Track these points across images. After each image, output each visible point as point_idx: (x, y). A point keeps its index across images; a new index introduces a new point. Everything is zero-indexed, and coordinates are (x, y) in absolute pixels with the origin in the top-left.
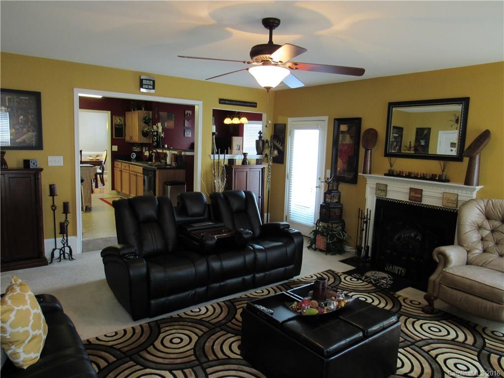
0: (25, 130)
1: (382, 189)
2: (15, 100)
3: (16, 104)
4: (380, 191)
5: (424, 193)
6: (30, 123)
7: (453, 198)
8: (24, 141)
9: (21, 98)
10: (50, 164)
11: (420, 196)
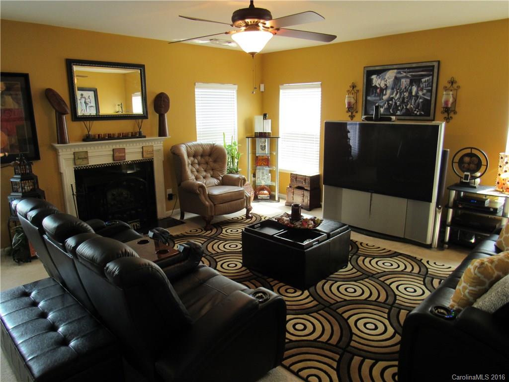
1: (83, 157)
4: (81, 160)
5: (127, 151)
7: (150, 150)
11: (124, 154)
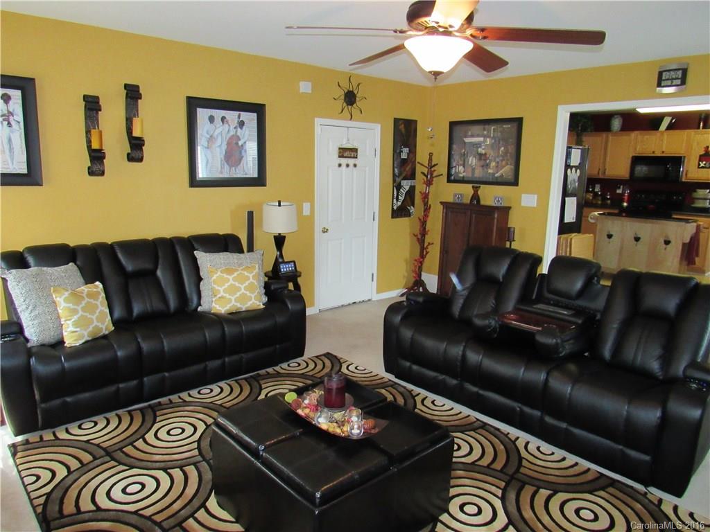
0: (504, 163)
2: (499, 129)
3: (499, 134)
6: (509, 155)
8: (502, 176)
9: (504, 126)
10: (523, 204)
